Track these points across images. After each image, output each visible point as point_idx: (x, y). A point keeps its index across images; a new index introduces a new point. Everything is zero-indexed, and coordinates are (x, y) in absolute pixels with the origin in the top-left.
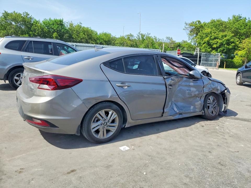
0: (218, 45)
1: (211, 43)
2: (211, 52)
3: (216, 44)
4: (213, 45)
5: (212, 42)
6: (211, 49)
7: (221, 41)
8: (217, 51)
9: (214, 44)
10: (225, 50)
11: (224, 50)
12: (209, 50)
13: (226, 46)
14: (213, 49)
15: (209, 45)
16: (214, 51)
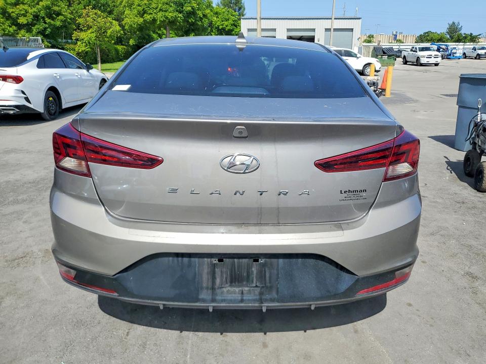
0: (30, 18)
1: (12, 12)
2: (18, 34)
3: (24, 15)
4: (18, 19)
5: (14, 10)
6: (14, 28)
7: (35, 9)
8: (29, 31)
9: (18, 16)
10: (49, 30)
11: (45, 29)
12: (11, 30)
13: (48, 20)
14: (20, 27)
15: (7, 19)
16: (23, 32)
